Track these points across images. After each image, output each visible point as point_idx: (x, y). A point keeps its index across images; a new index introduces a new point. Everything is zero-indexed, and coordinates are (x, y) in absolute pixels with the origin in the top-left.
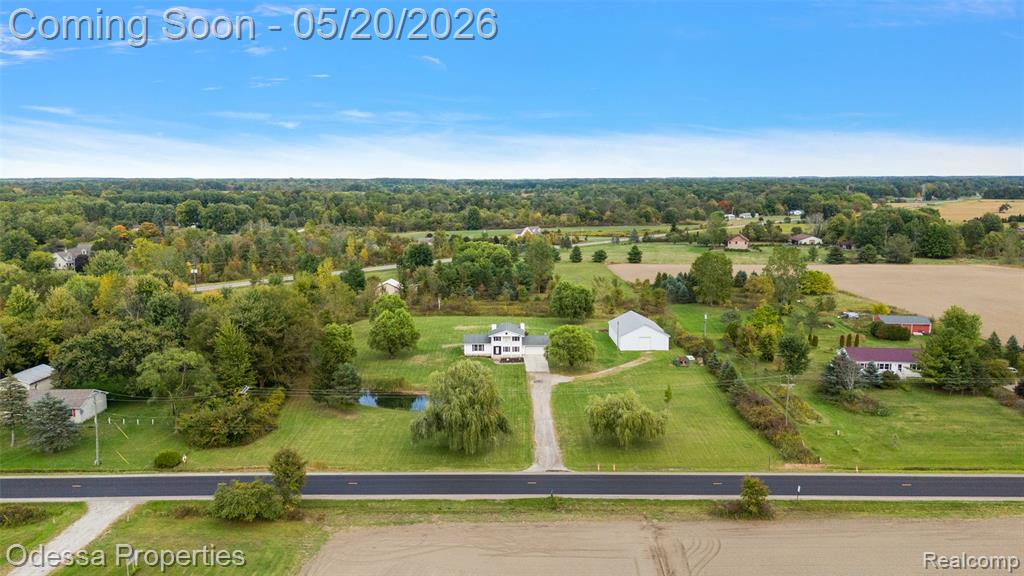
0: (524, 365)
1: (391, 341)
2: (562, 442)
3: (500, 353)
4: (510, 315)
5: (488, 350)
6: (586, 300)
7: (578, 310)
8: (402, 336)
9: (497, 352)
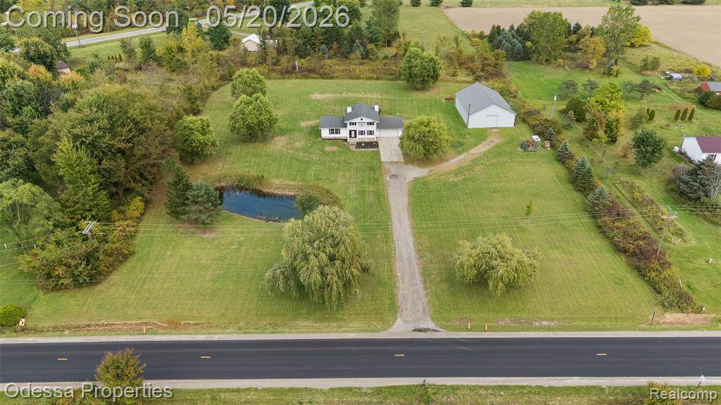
0: (378, 152)
1: (250, 128)
2: (426, 274)
3: (356, 137)
4: (363, 78)
5: (344, 133)
6: (434, 68)
7: (426, 78)
8: (260, 123)
9: (353, 135)
